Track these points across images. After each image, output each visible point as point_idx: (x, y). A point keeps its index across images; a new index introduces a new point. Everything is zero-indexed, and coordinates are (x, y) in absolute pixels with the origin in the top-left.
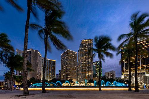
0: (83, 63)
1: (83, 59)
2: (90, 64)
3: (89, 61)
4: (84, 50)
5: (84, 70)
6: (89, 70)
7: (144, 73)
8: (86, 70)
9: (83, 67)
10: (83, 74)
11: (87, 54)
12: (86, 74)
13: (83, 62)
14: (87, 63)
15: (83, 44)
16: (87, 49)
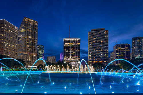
0: (25, 43)
1: (26, 38)
2: (34, 46)
3: (33, 43)
4: (28, 29)
5: (27, 51)
6: (33, 52)
7: (77, 61)
8: (29, 51)
9: (26, 47)
10: (25, 54)
11: (31, 34)
12: (29, 55)
13: (26, 41)
14: (31, 44)
15: (26, 22)
16: (31, 30)
